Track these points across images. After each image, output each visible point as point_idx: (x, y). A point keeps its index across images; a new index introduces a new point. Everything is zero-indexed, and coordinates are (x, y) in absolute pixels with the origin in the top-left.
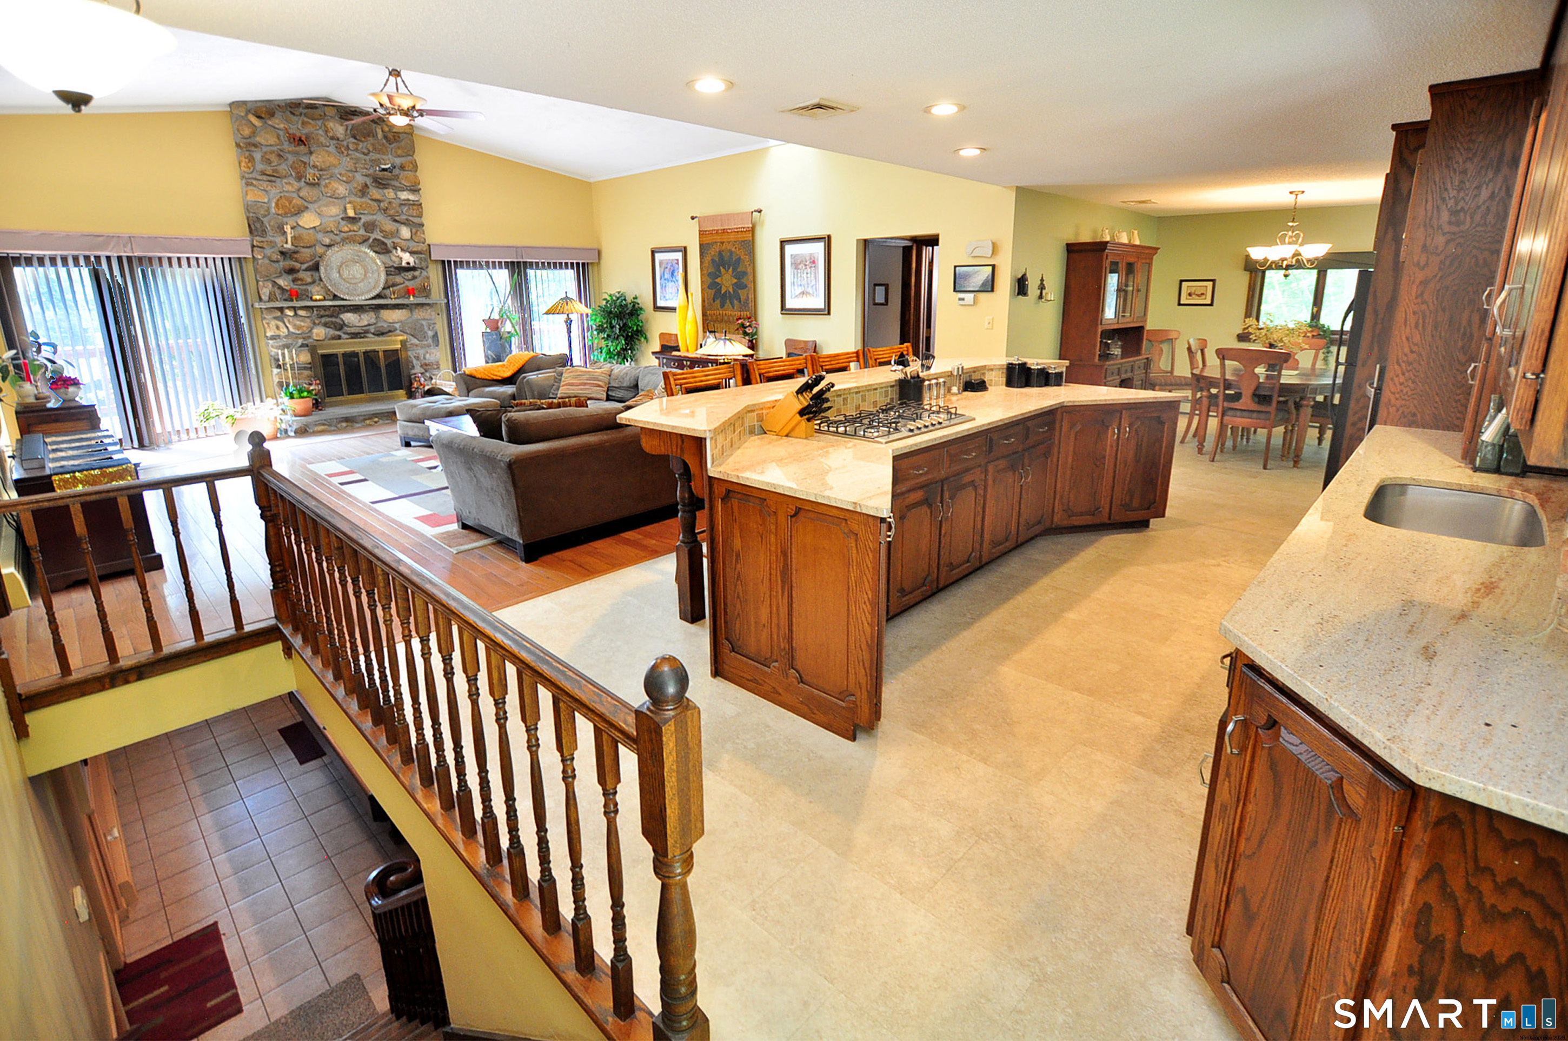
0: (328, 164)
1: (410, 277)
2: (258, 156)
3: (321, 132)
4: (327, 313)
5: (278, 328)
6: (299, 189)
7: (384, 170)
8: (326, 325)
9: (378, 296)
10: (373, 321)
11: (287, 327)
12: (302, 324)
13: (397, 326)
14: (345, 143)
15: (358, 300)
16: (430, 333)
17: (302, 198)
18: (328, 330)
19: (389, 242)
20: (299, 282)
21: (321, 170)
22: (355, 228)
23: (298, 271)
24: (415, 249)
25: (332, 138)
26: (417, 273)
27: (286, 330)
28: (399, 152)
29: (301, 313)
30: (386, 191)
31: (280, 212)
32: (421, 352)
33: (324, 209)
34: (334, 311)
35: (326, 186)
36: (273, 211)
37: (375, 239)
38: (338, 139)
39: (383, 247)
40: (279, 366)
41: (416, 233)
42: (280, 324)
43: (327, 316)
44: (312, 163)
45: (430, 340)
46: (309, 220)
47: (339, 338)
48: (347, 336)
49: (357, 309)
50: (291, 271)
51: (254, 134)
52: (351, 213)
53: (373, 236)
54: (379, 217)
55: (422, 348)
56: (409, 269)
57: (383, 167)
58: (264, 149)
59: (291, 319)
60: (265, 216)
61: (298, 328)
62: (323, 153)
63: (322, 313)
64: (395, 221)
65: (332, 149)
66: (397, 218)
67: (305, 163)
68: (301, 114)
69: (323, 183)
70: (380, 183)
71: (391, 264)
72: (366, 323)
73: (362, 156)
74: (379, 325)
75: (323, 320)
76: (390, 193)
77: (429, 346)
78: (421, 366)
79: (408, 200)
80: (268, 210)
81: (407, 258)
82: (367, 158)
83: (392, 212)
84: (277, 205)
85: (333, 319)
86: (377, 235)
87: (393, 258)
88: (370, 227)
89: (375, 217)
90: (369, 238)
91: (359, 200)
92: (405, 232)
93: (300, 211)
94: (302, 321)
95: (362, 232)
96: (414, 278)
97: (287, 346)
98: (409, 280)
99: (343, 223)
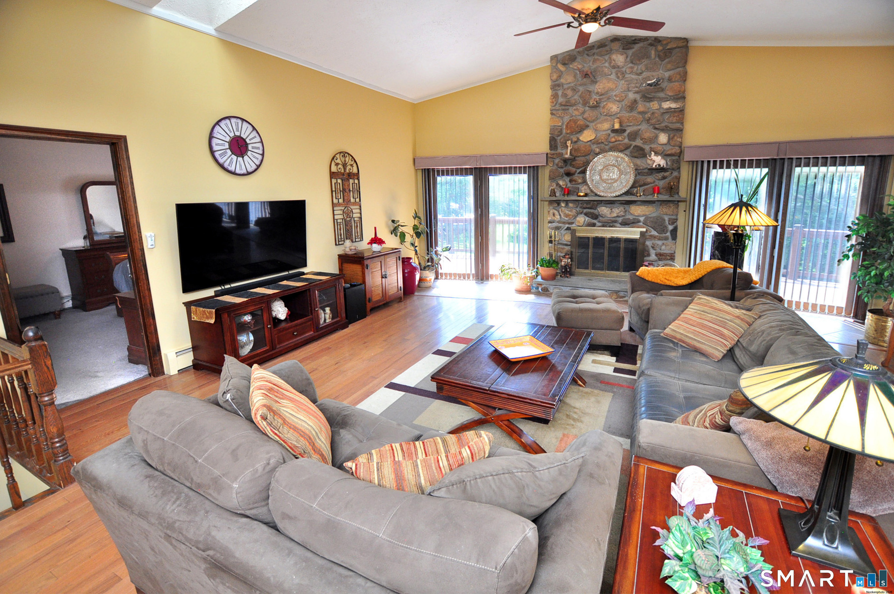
0: (606, 89)
1: (660, 177)
2: (560, 93)
3: (607, 64)
4: (588, 206)
5: (554, 215)
6: (584, 113)
7: (649, 85)
8: (586, 214)
9: (627, 193)
10: (622, 213)
11: (560, 215)
12: (570, 213)
13: (642, 219)
14: (624, 69)
15: (610, 195)
16: (671, 228)
17: (585, 119)
18: (587, 218)
19: (647, 148)
20: (574, 183)
21: (601, 95)
22: (620, 138)
23: (573, 174)
24: (669, 152)
25: (614, 67)
26: (666, 174)
27: (558, 217)
28: (669, 66)
29: (571, 205)
30: (652, 103)
31: (568, 132)
32: (660, 243)
33: (599, 125)
34: (593, 204)
35: (604, 107)
36: (564, 131)
37: (636, 146)
38: (618, 67)
39: (641, 152)
40: (551, 242)
41: (673, 138)
42: (556, 212)
43: (588, 208)
44: (596, 91)
45: (668, 234)
46: (587, 136)
47: (594, 225)
48: (600, 224)
49: (610, 203)
50: (568, 174)
51: (560, 77)
52: (617, 126)
53: (634, 144)
54: (644, 127)
55: (659, 239)
56: (660, 169)
57: (649, 82)
58: (565, 86)
59: (563, 209)
60: (559, 136)
61: (567, 216)
62: (605, 81)
63: (585, 205)
64: (656, 128)
65: (613, 76)
66: (657, 126)
67: (590, 92)
68: (594, 54)
69: (602, 105)
70: (647, 98)
71: (645, 166)
72: (615, 215)
73: (637, 77)
74: (627, 217)
75: (585, 211)
76: (654, 105)
77: (666, 239)
78: (656, 255)
79: (670, 108)
80: (561, 132)
81: (658, 161)
82: (640, 77)
83: (653, 121)
84: (567, 126)
85: (592, 211)
86: (638, 142)
87: (649, 162)
88: (633, 136)
89: (639, 127)
90: (630, 146)
91: (627, 115)
92: (663, 138)
93: (582, 129)
94: (570, 211)
95: (626, 141)
96: (664, 178)
97: (557, 228)
98: (659, 180)
99: (612, 135)
